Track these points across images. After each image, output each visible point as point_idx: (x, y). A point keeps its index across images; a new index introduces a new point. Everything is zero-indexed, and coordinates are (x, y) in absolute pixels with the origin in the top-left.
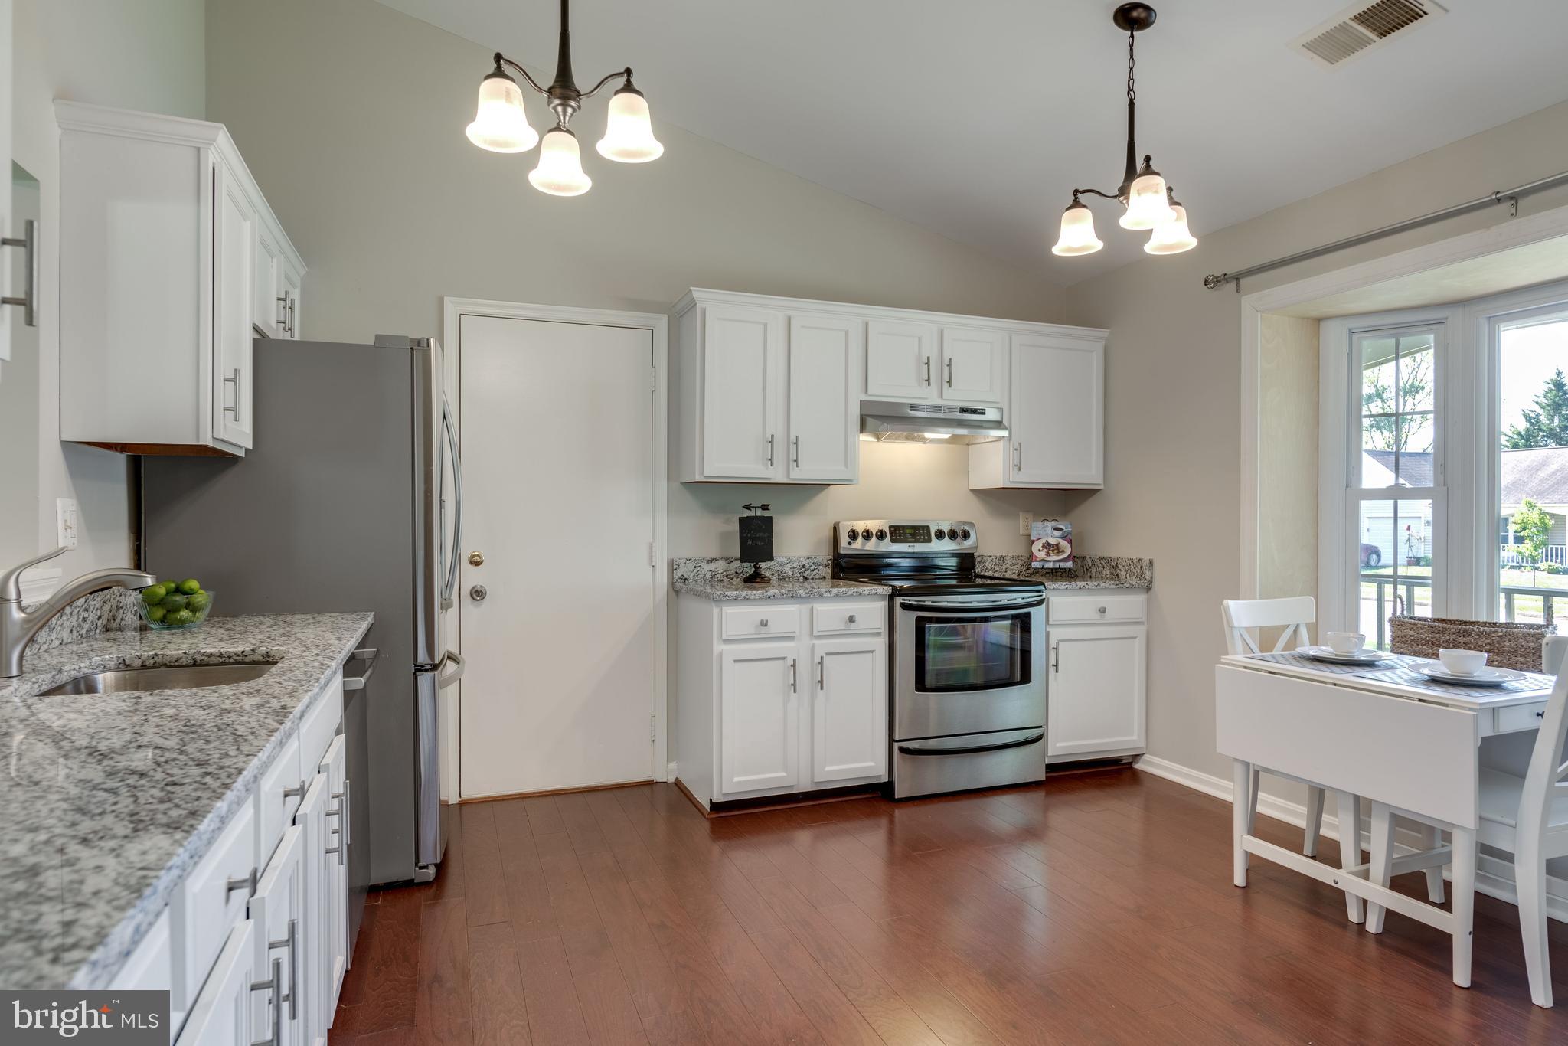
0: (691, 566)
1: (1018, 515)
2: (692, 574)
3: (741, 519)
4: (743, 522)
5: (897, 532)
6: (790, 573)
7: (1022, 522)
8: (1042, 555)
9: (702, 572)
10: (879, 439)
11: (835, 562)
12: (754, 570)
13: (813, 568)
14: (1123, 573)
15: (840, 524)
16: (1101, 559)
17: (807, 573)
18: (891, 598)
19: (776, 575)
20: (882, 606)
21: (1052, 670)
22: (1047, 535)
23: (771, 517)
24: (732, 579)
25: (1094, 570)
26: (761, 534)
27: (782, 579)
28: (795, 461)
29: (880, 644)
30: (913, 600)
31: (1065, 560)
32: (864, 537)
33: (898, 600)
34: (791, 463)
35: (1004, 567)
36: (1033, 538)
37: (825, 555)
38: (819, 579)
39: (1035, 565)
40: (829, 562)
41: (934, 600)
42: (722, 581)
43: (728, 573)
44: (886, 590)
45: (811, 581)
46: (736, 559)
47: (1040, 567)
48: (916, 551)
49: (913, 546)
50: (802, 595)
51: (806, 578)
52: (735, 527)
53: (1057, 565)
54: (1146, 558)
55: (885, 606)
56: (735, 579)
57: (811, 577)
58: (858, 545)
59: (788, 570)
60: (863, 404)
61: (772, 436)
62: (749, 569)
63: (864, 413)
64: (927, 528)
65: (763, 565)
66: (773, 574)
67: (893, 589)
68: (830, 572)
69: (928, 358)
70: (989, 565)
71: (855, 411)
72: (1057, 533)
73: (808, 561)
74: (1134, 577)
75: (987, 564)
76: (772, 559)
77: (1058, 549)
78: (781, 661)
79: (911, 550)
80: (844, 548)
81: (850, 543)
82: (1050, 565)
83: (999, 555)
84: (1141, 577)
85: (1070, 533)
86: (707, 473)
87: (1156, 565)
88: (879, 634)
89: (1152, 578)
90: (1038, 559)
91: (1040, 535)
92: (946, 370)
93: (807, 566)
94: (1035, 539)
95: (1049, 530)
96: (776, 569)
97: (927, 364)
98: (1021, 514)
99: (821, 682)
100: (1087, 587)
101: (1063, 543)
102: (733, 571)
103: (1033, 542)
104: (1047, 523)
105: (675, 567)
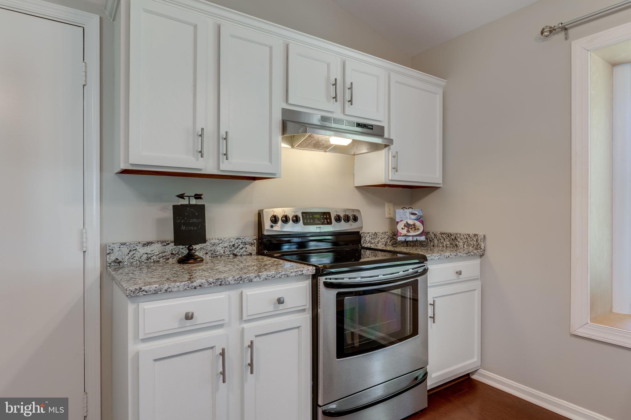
0: (125, 250)
1: (384, 205)
2: (127, 257)
3: (175, 207)
4: (177, 210)
5: (308, 217)
6: (222, 252)
7: (387, 209)
8: (404, 232)
9: (137, 255)
10: (293, 146)
11: (260, 241)
12: (187, 251)
13: (241, 247)
14: (461, 244)
15: (264, 210)
16: (441, 234)
17: (236, 251)
18: (315, 277)
19: (210, 254)
20: (307, 284)
21: (430, 321)
22: (407, 218)
23: (204, 205)
24: (168, 259)
25: (436, 241)
26: (195, 220)
27: (215, 256)
28: (225, 155)
29: (306, 319)
30: (332, 279)
31: (420, 235)
32: (283, 221)
33: (322, 279)
34: (221, 156)
35: (377, 240)
36: (397, 220)
37: (251, 236)
38: (247, 255)
39: (400, 239)
40: (255, 241)
41: (351, 276)
42: (158, 261)
43: (164, 254)
44: (311, 270)
45: (239, 257)
46: (172, 242)
47: (403, 240)
48: (322, 231)
49: (320, 227)
50: (232, 282)
51: (235, 255)
52: (170, 214)
53: (415, 239)
54: (481, 234)
55: (309, 284)
56: (171, 260)
57: (240, 254)
58: (279, 228)
59: (220, 250)
60: (284, 111)
61: (202, 129)
62: (183, 250)
63: (285, 119)
64: (329, 214)
65: (197, 247)
66: (207, 253)
67: (316, 269)
68: (255, 249)
69: (336, 79)
70: (368, 239)
71: (278, 117)
72: (413, 217)
73: (237, 241)
74: (471, 247)
75: (367, 238)
76: (204, 241)
77: (414, 227)
78: (211, 351)
79: (318, 231)
80: (267, 230)
81: (272, 227)
82: (410, 239)
83: (373, 232)
84: (478, 247)
85: (421, 217)
86: (132, 161)
87: (487, 238)
88: (304, 310)
89: (485, 247)
90: (402, 235)
91: (401, 218)
92: (348, 92)
93: (236, 245)
94: (398, 221)
95: (408, 214)
96: (209, 248)
97: (335, 84)
98: (386, 203)
99: (251, 365)
100: (450, 256)
101: (418, 224)
102: (169, 253)
103: (398, 223)
104: (405, 210)
105: (108, 252)
